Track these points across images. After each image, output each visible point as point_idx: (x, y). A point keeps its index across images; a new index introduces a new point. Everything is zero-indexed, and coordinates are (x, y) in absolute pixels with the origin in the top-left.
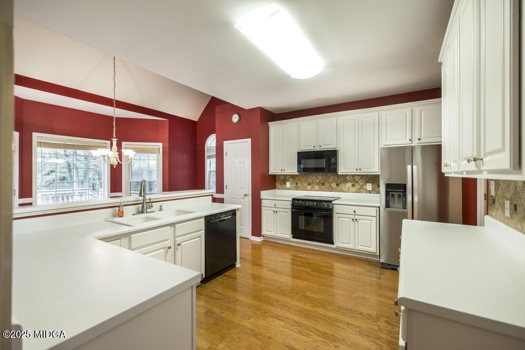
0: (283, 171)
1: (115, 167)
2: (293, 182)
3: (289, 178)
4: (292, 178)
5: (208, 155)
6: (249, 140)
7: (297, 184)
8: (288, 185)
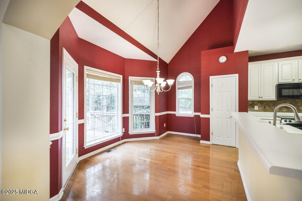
0: (260, 98)
1: (158, 94)
2: (261, 106)
3: (257, 103)
4: (261, 103)
5: (178, 87)
6: (237, 75)
7: (265, 107)
8: (256, 108)
